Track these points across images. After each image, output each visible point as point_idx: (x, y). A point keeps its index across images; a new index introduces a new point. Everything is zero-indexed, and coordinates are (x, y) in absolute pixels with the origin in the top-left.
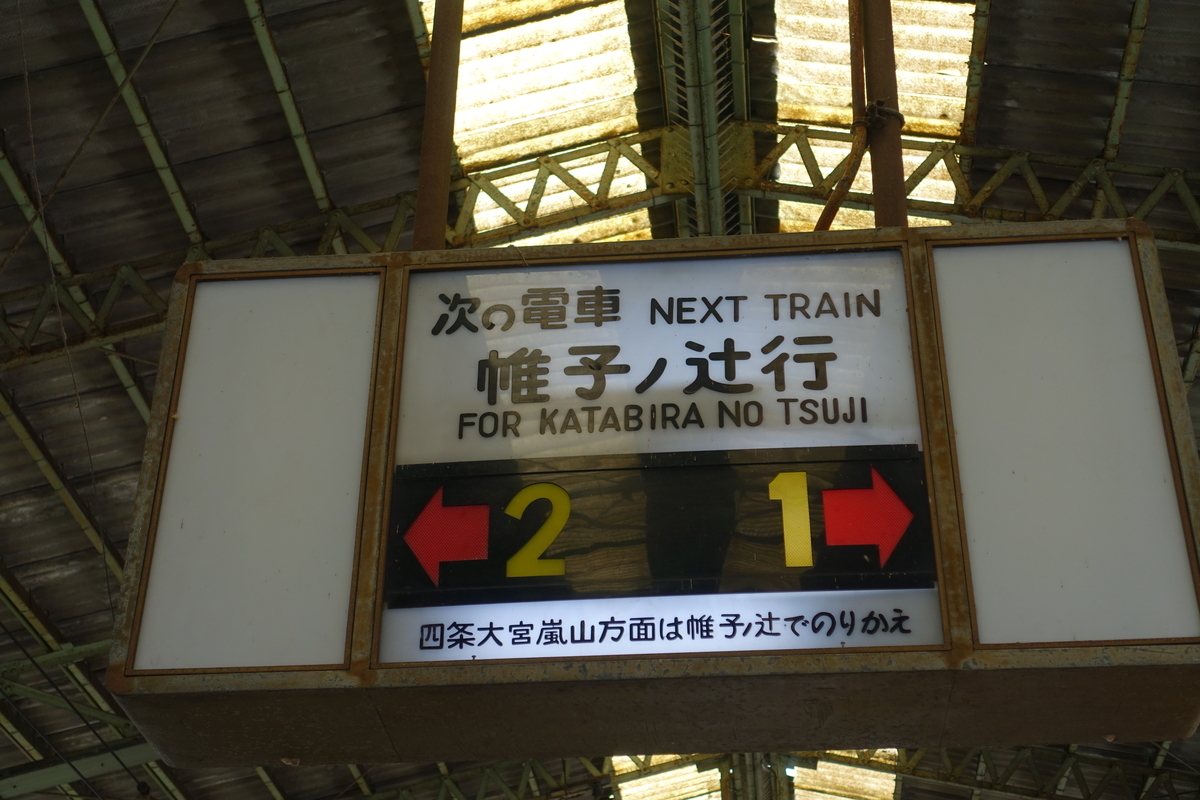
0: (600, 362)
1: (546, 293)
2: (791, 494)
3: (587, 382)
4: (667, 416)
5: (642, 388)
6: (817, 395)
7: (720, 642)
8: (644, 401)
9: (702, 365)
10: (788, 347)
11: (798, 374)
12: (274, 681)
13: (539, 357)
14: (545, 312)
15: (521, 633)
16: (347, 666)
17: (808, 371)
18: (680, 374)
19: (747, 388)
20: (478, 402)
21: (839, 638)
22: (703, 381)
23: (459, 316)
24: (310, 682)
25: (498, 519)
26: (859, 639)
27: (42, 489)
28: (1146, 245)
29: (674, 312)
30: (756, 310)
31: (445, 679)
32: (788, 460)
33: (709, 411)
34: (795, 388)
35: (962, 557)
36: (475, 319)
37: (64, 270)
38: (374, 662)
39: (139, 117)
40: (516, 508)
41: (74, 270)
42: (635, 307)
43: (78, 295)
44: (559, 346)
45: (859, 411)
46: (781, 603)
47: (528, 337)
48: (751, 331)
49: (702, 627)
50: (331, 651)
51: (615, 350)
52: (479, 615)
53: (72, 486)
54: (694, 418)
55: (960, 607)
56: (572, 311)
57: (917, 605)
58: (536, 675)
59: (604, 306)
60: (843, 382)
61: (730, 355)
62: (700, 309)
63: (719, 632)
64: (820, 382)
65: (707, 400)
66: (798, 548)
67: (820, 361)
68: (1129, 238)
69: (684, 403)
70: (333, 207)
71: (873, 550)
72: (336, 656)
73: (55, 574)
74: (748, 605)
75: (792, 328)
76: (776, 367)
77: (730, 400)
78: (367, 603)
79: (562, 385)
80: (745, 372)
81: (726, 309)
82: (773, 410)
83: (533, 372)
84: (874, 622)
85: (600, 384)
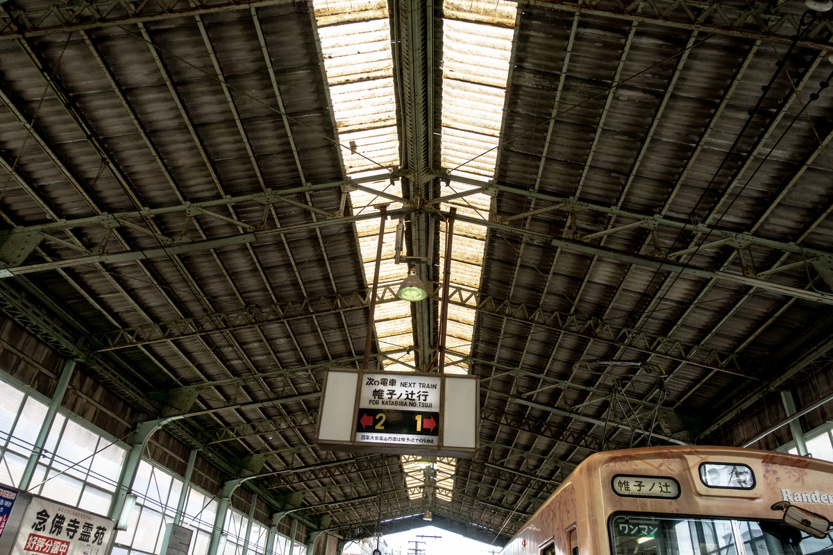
0: (392, 393)
1: (384, 379)
2: (419, 418)
3: (390, 396)
4: (402, 404)
5: (398, 398)
6: (425, 402)
7: (406, 442)
8: (398, 400)
9: (408, 395)
10: (421, 393)
11: (422, 398)
12: (339, 443)
13: (382, 391)
14: (384, 382)
15: (377, 438)
16: (350, 441)
17: (424, 398)
18: (404, 396)
19: (414, 400)
20: (372, 398)
21: (423, 443)
22: (408, 398)
23: (371, 382)
24: (345, 443)
25: (375, 419)
26: (426, 444)
27: (261, 341)
28: (478, 380)
29: (404, 385)
30: (417, 385)
31: (365, 445)
32: (419, 413)
33: (408, 404)
34: (421, 401)
35: (443, 432)
36: (373, 383)
37: (276, 302)
38: (354, 441)
39: (290, 254)
40: (377, 417)
41: (278, 302)
42: (398, 383)
43: (278, 307)
44: (386, 389)
45: (430, 406)
46: (415, 437)
47: (381, 387)
48: (416, 389)
49: (403, 439)
50: (348, 439)
51: (394, 391)
52: (370, 435)
53: (268, 340)
54: (406, 404)
55: (441, 440)
56: (388, 382)
57: (435, 438)
58: (378, 445)
59: (393, 383)
60: (429, 400)
61: (412, 394)
62: (409, 385)
63: (406, 440)
64: (425, 400)
65: (408, 401)
66: (419, 428)
67: (426, 396)
68: (476, 379)
69: (404, 401)
70: (338, 292)
71: (430, 429)
72: (349, 439)
73: (260, 358)
74: (411, 437)
75: (423, 389)
76: (419, 396)
77: (411, 402)
78: (354, 431)
79: (386, 396)
80: (415, 397)
81: (412, 385)
82: (418, 404)
83: (382, 393)
84: (428, 441)
85: (392, 397)
